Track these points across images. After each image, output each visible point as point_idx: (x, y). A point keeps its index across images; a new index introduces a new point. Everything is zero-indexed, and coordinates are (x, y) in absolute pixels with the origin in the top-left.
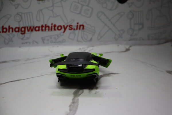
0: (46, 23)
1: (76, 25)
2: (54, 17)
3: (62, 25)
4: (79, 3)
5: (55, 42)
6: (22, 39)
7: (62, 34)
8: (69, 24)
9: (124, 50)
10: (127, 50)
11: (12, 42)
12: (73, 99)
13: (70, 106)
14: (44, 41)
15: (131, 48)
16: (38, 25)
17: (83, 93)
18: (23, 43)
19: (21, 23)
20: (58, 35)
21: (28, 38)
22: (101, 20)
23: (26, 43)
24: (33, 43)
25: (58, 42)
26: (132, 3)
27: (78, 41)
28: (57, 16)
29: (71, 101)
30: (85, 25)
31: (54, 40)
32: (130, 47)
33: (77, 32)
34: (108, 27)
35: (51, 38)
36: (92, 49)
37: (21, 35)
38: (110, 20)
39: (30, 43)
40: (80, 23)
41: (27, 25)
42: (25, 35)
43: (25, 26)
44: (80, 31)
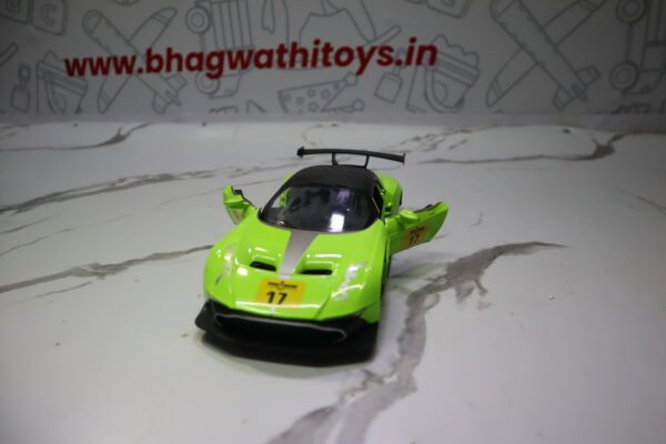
0: (294, 38)
1: (407, 45)
2: (325, 15)
3: (353, 46)
5: (323, 111)
6: (211, 95)
7: (351, 79)
8: (378, 43)
9: (591, 150)
10: (603, 151)
11: (179, 104)
12: (408, 320)
13: (400, 339)
14: (286, 105)
15: (616, 145)
16: (267, 47)
17: (439, 305)
18: (212, 110)
19: (209, 36)
20: (336, 84)
21: (231, 94)
22: (504, 26)
23: (225, 109)
24: (248, 110)
25: (334, 110)
27: (408, 107)
28: (338, 11)
29: (403, 325)
30: (440, 45)
31: (322, 103)
32: (616, 138)
33: (407, 72)
34: (532, 55)
35: (312, 94)
36: (464, 142)
37: (208, 81)
38: (541, 29)
39: (236, 109)
40: (422, 41)
41: (230, 46)
42: (222, 79)
43: (221, 47)
44: (421, 69)
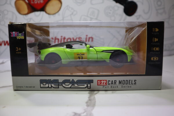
0: (55, 35)
1: (85, 37)
3: (71, 38)
4: (87, 16)
8: (78, 37)
12: (89, 97)
13: (87, 103)
26: (140, 16)
29: (88, 99)
30: (94, 37)
34: (117, 39)
38: (118, 32)
40: (89, 36)
